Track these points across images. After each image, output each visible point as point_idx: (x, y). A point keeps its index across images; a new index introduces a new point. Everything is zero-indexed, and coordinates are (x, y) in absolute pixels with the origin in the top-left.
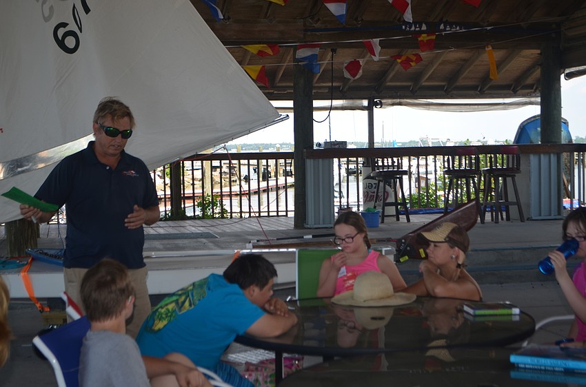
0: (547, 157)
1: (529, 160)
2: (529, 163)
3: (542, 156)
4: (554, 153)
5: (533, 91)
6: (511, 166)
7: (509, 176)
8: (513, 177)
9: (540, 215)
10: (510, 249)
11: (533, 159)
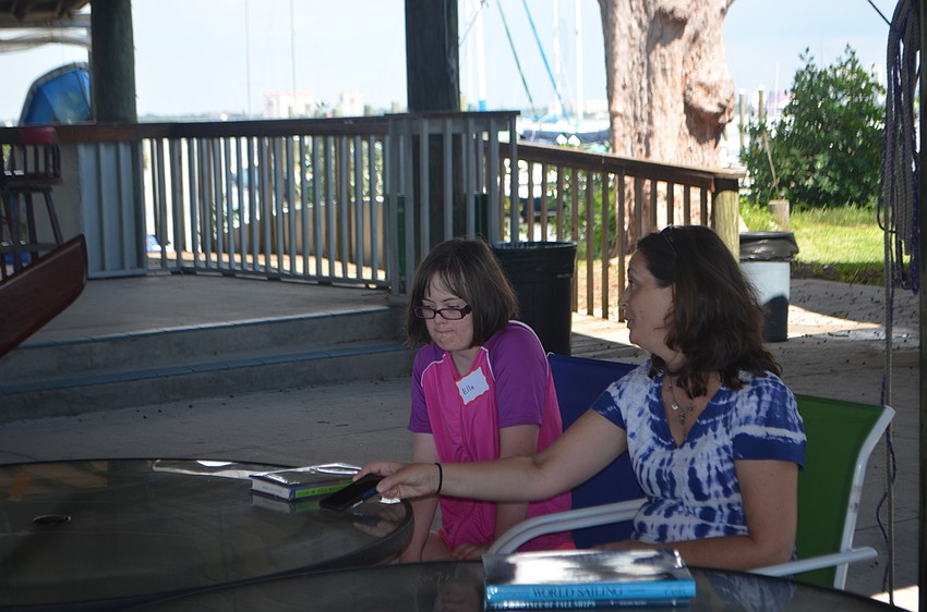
0: (112, 150)
1: (77, 156)
2: (77, 163)
3: (102, 148)
4: (125, 142)
5: (56, 14)
6: (42, 169)
7: (37, 190)
8: (47, 192)
9: (103, 268)
10: (86, 342)
11: (85, 154)
